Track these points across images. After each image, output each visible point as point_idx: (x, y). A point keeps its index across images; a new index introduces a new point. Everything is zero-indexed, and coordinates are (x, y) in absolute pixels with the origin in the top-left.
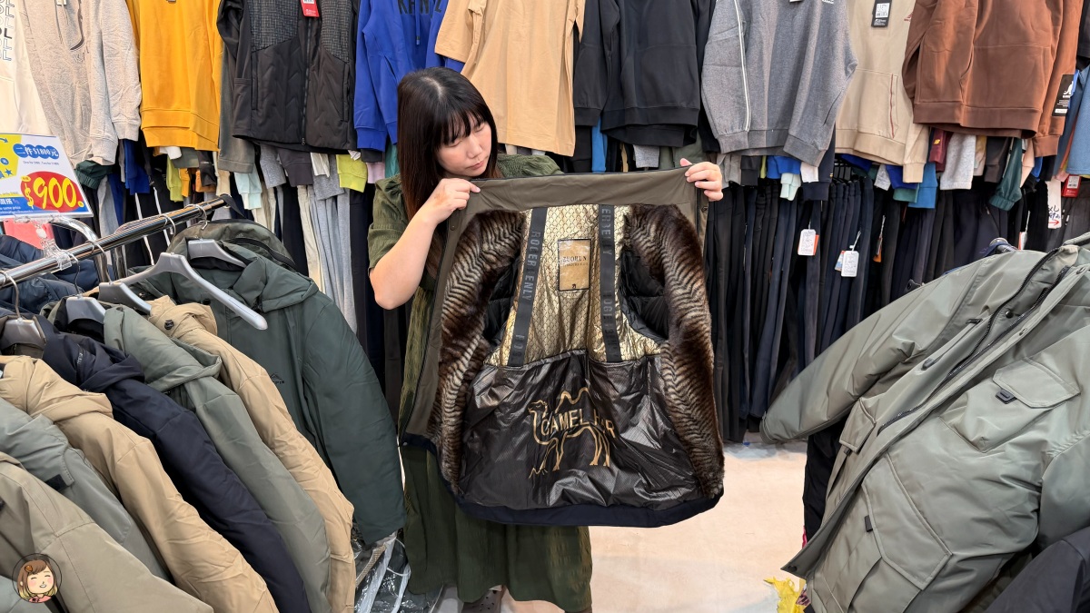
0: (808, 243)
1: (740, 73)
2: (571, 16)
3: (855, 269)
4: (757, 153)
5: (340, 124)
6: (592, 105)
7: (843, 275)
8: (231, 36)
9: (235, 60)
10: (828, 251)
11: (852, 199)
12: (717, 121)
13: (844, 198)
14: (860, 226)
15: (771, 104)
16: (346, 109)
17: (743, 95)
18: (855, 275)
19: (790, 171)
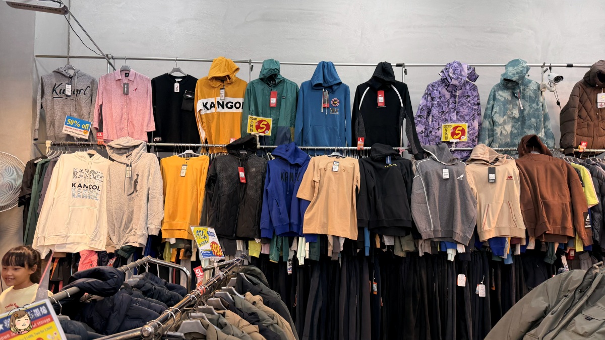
0: (462, 280)
1: (427, 206)
2: (355, 183)
3: (485, 293)
4: (437, 240)
5: (254, 227)
6: (365, 218)
7: (480, 296)
8: (210, 190)
9: (211, 200)
10: (472, 283)
11: (478, 261)
12: (419, 226)
13: (475, 260)
14: (484, 272)
15: (441, 219)
16: (256, 221)
17: (429, 215)
18: (485, 296)
19: (452, 247)
